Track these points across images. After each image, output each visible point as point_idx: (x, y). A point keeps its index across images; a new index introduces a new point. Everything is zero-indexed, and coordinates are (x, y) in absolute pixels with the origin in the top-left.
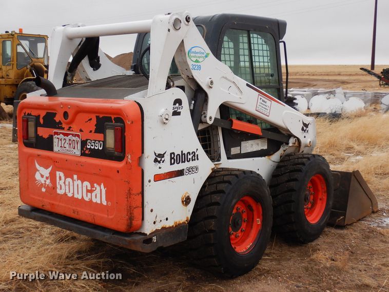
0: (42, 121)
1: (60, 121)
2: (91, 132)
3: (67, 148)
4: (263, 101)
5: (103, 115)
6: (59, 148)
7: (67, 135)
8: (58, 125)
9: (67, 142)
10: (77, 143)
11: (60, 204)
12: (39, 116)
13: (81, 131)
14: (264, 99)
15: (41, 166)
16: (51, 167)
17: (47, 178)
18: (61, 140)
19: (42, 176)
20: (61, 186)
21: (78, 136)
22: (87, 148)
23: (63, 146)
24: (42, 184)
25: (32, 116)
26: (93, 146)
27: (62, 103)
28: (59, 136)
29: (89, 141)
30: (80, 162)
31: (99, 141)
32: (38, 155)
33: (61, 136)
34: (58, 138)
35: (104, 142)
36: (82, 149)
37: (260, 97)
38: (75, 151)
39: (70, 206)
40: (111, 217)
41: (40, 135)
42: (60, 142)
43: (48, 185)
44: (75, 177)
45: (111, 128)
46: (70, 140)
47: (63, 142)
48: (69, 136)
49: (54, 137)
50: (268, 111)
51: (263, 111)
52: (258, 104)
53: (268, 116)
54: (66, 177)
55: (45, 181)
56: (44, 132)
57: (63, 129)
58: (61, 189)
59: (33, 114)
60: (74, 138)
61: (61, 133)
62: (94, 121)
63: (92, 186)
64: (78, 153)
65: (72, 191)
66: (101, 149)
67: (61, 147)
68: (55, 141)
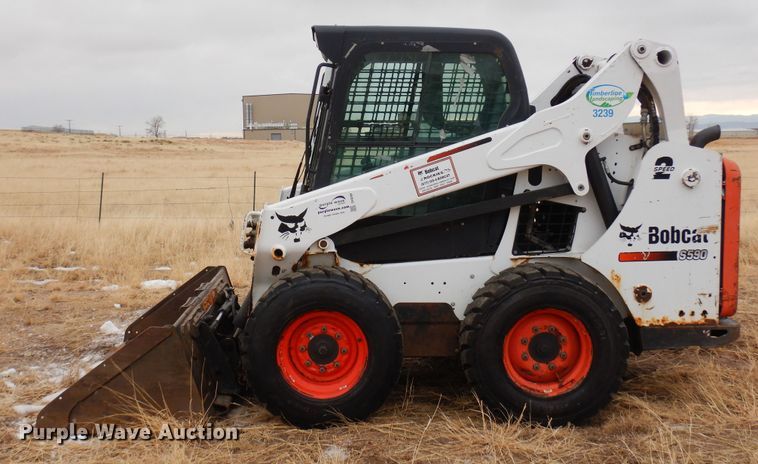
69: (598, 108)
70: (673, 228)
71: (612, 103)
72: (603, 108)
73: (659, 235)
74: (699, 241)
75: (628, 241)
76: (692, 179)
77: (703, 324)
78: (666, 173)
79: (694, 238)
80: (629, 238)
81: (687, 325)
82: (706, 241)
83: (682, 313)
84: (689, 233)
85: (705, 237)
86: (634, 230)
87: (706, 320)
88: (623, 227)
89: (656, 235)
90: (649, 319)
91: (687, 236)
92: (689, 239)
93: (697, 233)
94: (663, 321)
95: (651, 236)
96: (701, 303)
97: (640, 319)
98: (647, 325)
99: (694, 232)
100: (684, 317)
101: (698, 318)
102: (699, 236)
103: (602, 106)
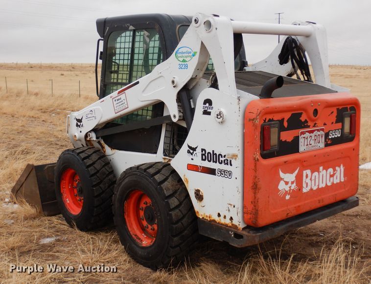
0: (286, 124)
1: (306, 120)
2: (333, 123)
3: (313, 144)
5: (342, 107)
6: (305, 147)
7: (312, 132)
8: (303, 125)
9: (313, 138)
10: (322, 137)
11: (306, 202)
12: (283, 119)
13: (325, 124)
15: (285, 173)
16: (298, 169)
17: (292, 183)
18: (307, 138)
19: (287, 183)
20: (307, 183)
21: (322, 130)
22: (329, 139)
23: (308, 144)
24: (286, 192)
25: (274, 121)
26: (333, 135)
27: (312, 102)
28: (305, 136)
29: (331, 132)
30: (327, 153)
31: (338, 130)
32: (285, 162)
33: (307, 134)
34: (304, 137)
35: (342, 129)
36: (325, 141)
38: (319, 145)
39: (315, 199)
40: (346, 189)
41: (283, 140)
42: (306, 140)
43: (293, 190)
44: (321, 168)
45: (347, 117)
46: (315, 136)
47: (309, 139)
48: (315, 133)
49: (300, 137)
54: (312, 172)
55: (290, 187)
56: (287, 136)
57: (309, 127)
58: (307, 187)
59: (275, 119)
60: (319, 133)
61: (306, 131)
62: (335, 114)
63: (335, 170)
64: (322, 145)
65: (317, 184)
66: (339, 136)
67: (307, 145)
68: (301, 140)
69: (181, 63)
70: (213, 151)
71: (187, 59)
72: (183, 63)
73: (206, 155)
74: (227, 164)
75: (191, 157)
76: (219, 117)
77: (230, 227)
78: (209, 110)
79: (225, 160)
80: (192, 154)
81: (222, 224)
82: (231, 165)
83: (219, 215)
84: (222, 157)
85: (231, 161)
86: (194, 149)
87: (232, 224)
88: (189, 146)
89: (204, 155)
90: (203, 214)
91: (221, 159)
92: (222, 161)
93: (226, 158)
94: (209, 217)
95: (202, 155)
96: (229, 210)
97: (198, 212)
98: (201, 217)
99: (225, 156)
100: (221, 218)
101: (227, 221)
102: (227, 160)
103: (182, 61)
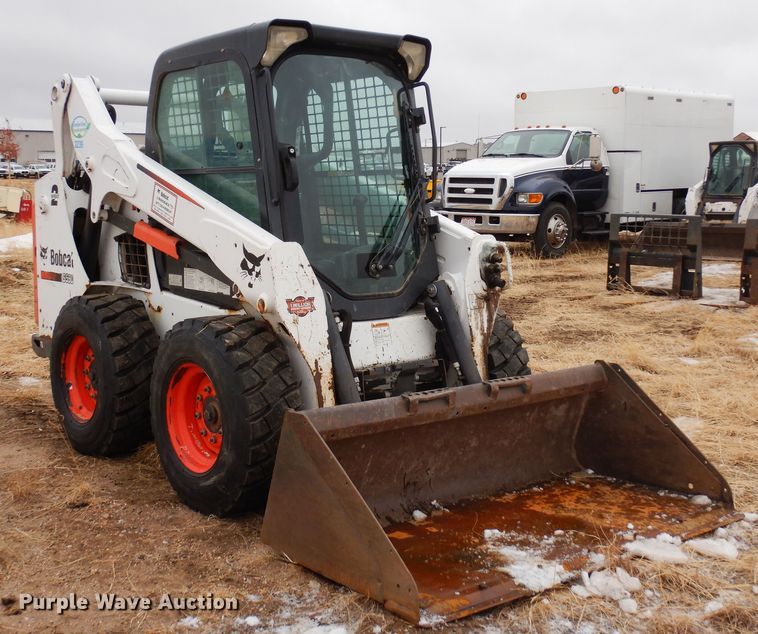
4: (163, 195)
14: (164, 192)
37: (157, 187)
50: (172, 214)
51: (163, 212)
52: (155, 200)
53: (172, 224)
